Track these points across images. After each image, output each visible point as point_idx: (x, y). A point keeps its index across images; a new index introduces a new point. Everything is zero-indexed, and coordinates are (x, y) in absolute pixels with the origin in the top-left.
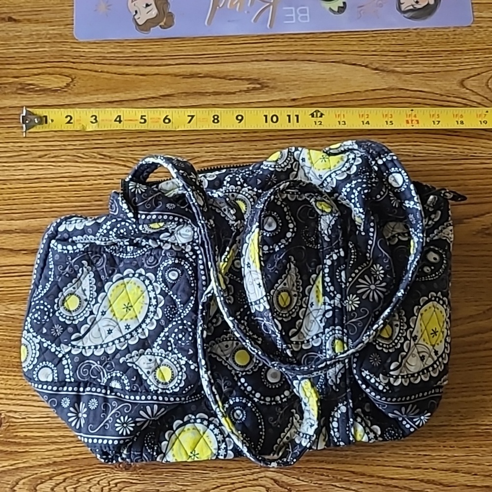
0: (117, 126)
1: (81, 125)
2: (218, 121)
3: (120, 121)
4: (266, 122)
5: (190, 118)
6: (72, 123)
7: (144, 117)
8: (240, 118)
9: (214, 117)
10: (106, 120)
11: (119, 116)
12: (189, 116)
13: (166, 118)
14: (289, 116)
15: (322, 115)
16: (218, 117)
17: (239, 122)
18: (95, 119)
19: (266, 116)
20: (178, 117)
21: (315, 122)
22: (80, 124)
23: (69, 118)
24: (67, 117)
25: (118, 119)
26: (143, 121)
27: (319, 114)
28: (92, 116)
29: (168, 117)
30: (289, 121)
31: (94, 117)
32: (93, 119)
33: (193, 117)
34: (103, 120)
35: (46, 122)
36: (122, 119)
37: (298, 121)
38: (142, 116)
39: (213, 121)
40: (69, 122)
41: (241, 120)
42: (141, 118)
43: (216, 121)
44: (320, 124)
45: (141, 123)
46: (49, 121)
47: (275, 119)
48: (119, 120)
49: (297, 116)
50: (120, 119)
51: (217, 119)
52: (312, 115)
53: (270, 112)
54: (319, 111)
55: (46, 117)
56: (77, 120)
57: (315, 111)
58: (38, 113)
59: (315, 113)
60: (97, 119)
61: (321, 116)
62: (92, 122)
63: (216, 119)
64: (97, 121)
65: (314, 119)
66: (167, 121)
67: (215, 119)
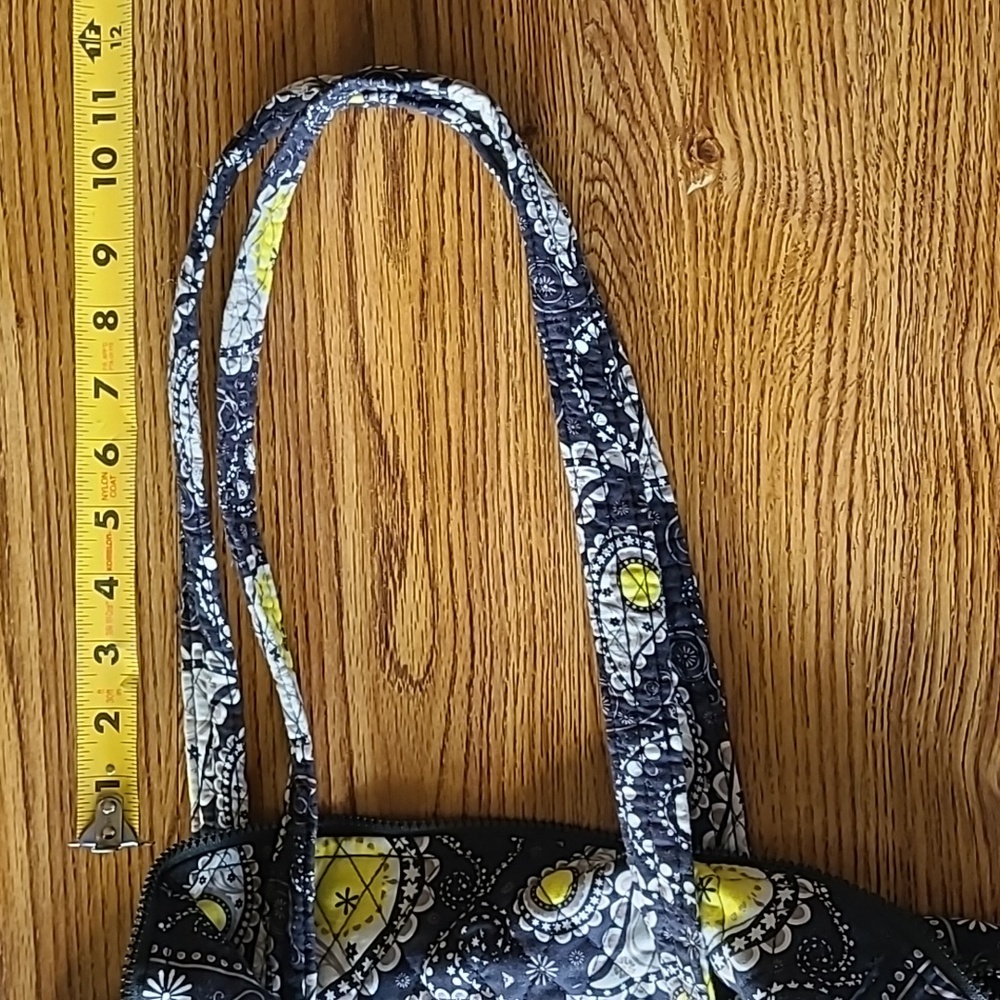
0: (125, 591)
1: (123, 689)
2: (112, 314)
3: (112, 583)
4: (112, 181)
5: (101, 391)
6: (117, 714)
7: (101, 520)
8: (102, 255)
9: (99, 326)
10: (109, 620)
11: (98, 585)
12: (97, 395)
13: (102, 458)
14: (97, 118)
15: (92, 27)
16: (99, 314)
17: (115, 255)
18: (106, 650)
19: (97, 182)
20: (102, 424)
21: (113, 45)
22: (118, 693)
23: (103, 722)
24: (100, 729)
25: (107, 589)
26: (111, 521)
27: (92, 35)
28: (99, 659)
29: (101, 452)
30: (111, 117)
31: (101, 654)
32: (107, 658)
33: (98, 384)
34: (109, 630)
35: (116, 784)
36: (107, 578)
37: (112, 95)
38: (98, 524)
39: (112, 327)
40: (115, 723)
41: (110, 252)
42: (104, 524)
43: (111, 320)
44: (119, 32)
45: (116, 526)
46: (109, 777)
47: (105, 158)
48: (107, 587)
49: (97, 96)
50: (105, 583)
51: (105, 318)
52: (94, 53)
53: (85, 171)
54: (83, 35)
55: (99, 785)
56: (109, 700)
57: (83, 44)
58: (89, 807)
59: (88, 46)
60: (106, 644)
61: (97, 30)
62: (114, 660)
63: (106, 320)
64: (112, 647)
65: (105, 47)
66: (111, 455)
67: (105, 323)
